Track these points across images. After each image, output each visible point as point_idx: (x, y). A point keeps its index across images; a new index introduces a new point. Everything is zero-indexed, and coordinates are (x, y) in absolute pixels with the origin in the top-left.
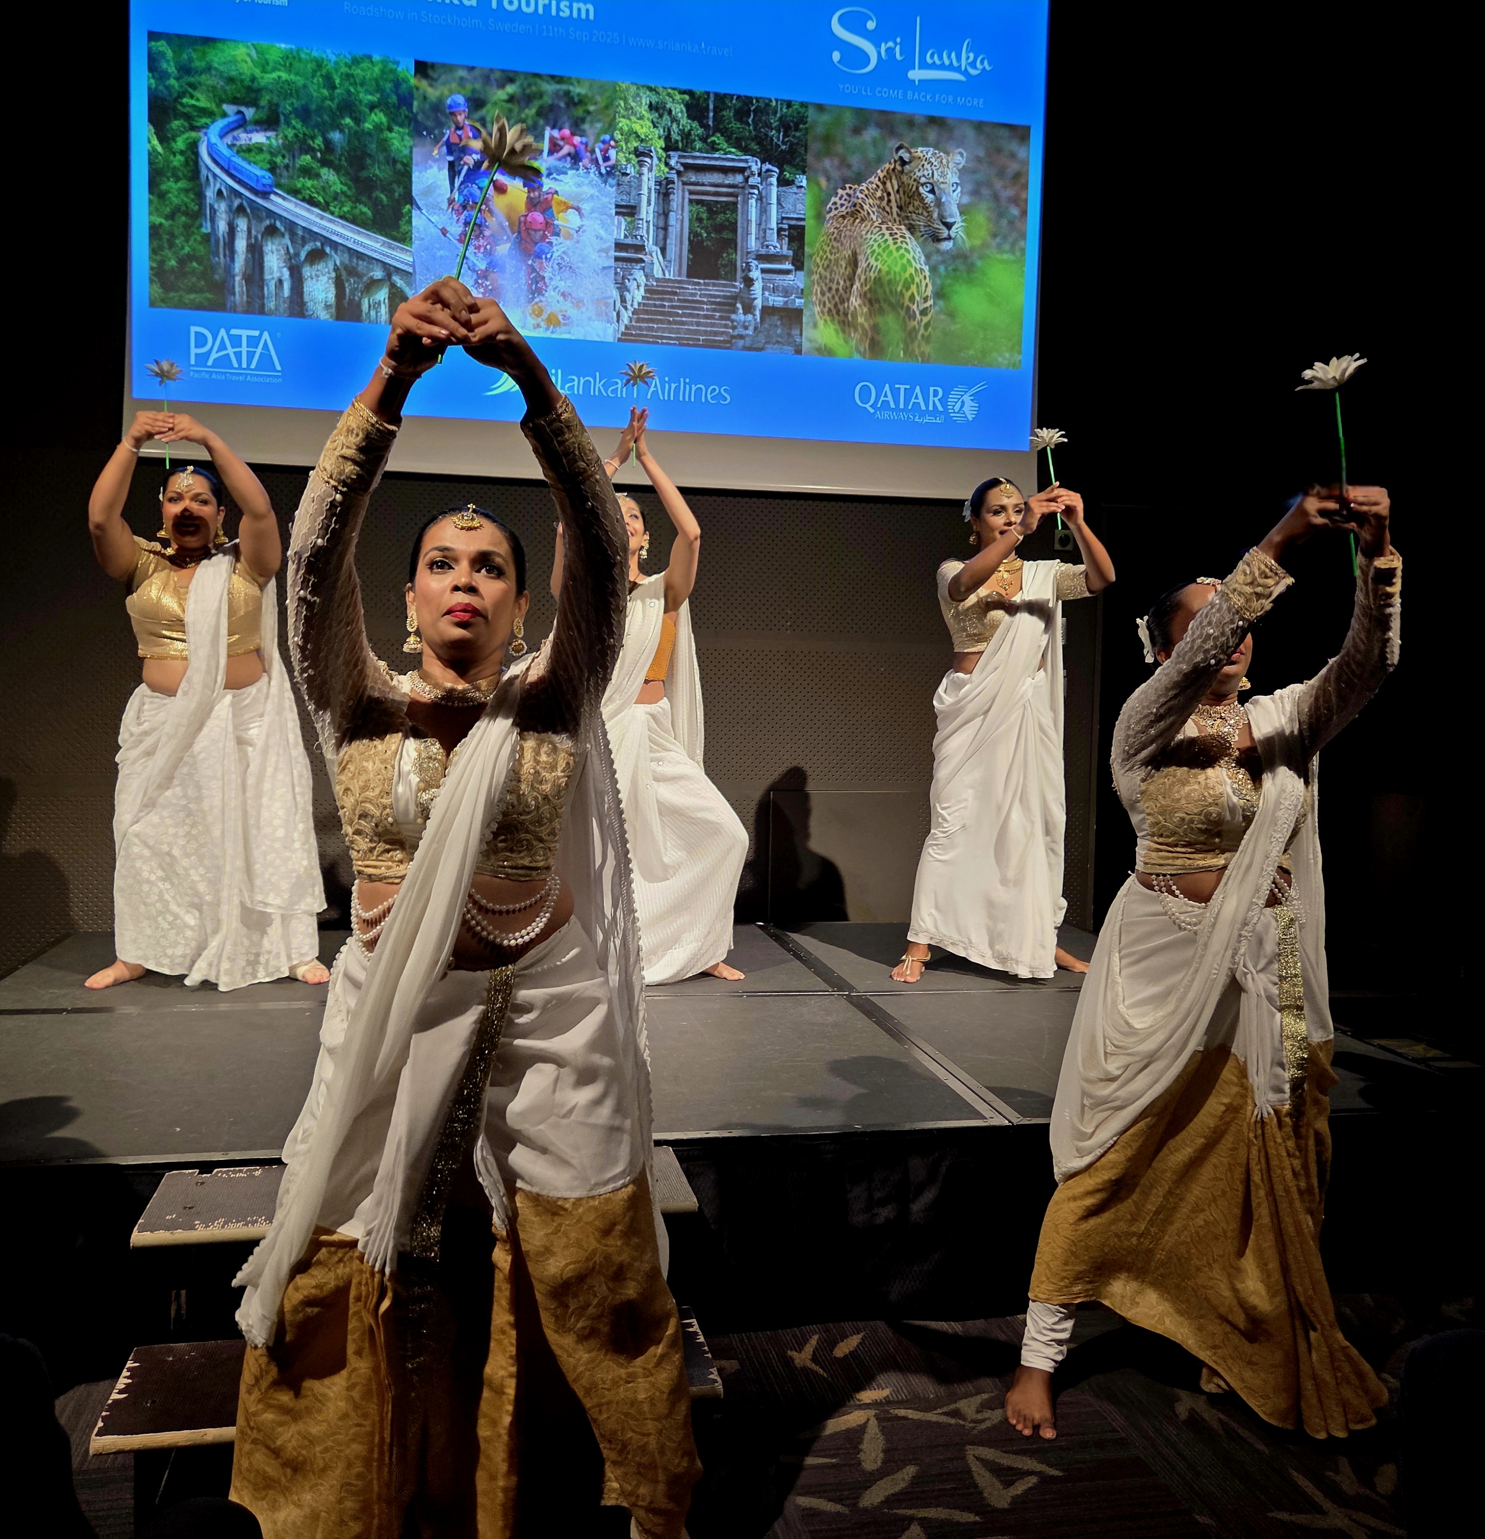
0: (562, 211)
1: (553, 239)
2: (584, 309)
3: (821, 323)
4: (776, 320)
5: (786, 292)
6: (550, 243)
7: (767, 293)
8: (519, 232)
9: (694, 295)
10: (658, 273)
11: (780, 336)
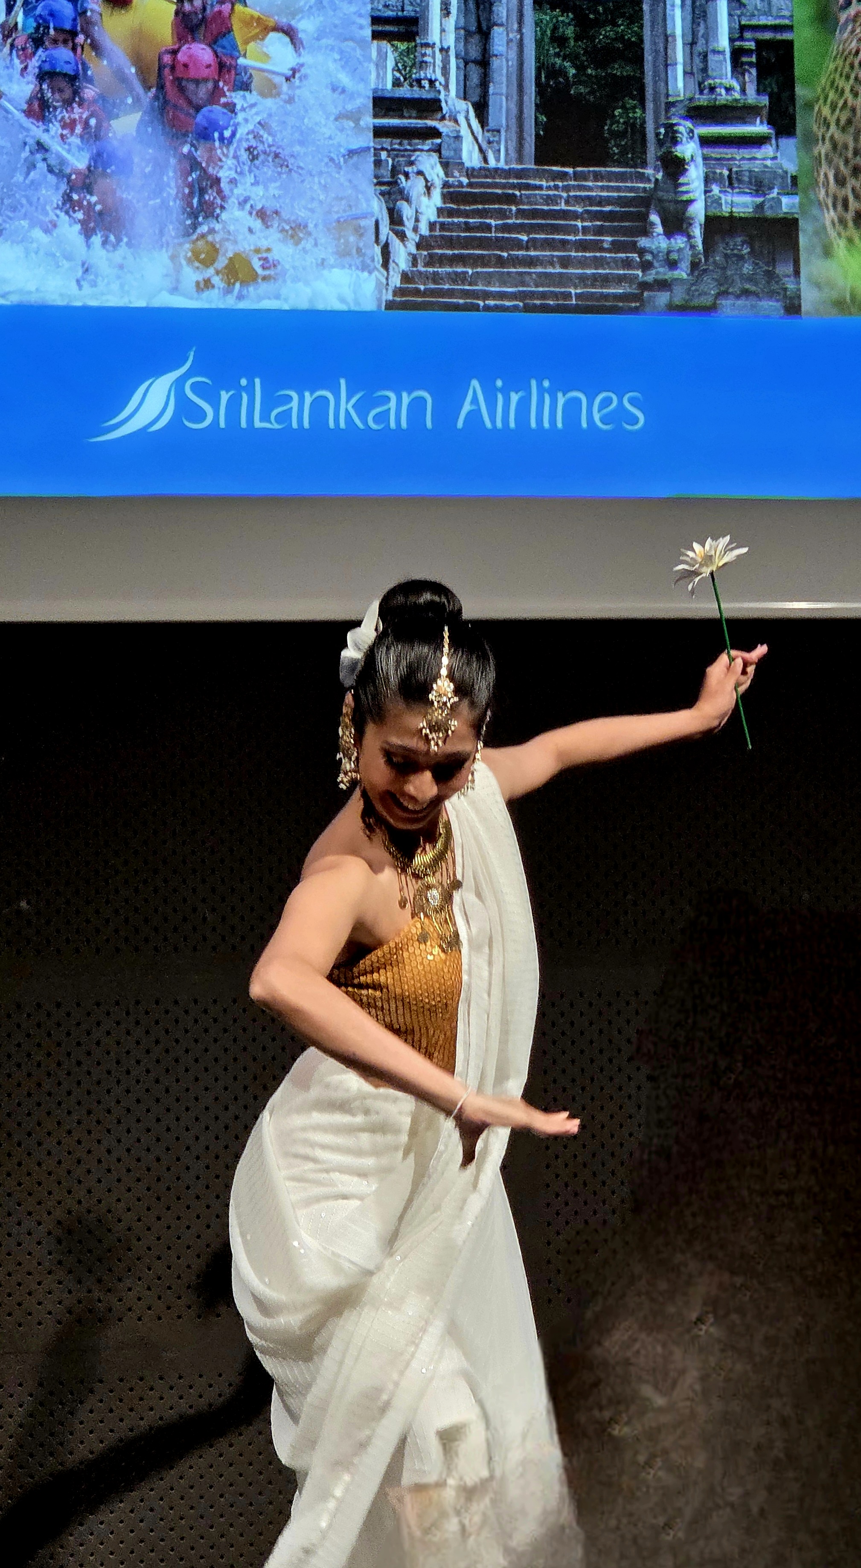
0: (254, 38)
1: (238, 98)
2: (308, 244)
3: (840, 246)
4: (740, 245)
5: (759, 185)
6: (231, 108)
7: (716, 189)
8: (161, 87)
9: (549, 200)
10: (470, 156)
11: (750, 279)
